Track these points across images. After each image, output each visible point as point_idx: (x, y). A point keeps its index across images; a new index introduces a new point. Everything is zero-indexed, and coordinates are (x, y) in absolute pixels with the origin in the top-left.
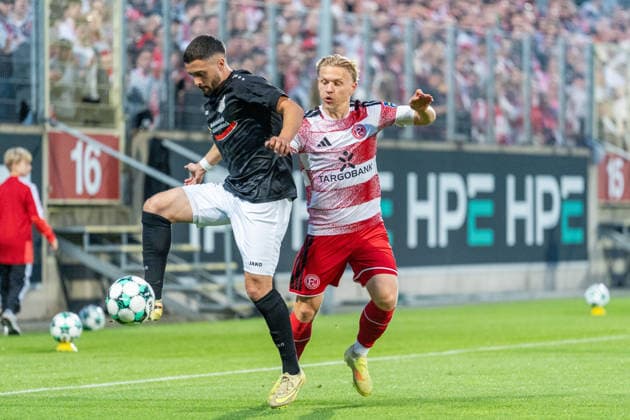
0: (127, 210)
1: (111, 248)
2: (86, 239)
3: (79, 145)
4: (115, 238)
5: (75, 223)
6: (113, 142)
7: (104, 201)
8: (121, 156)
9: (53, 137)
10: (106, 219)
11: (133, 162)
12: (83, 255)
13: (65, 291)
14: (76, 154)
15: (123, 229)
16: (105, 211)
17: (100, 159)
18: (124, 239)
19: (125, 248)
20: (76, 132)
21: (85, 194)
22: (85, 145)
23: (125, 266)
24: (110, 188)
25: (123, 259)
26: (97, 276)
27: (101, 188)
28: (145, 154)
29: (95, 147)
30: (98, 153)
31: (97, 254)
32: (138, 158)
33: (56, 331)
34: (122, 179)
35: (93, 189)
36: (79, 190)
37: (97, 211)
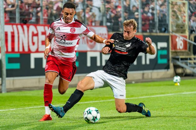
0: (189, 53)
1: (186, 61)
2: (180, 59)
3: (178, 38)
4: (186, 59)
5: (177, 55)
6: (186, 37)
7: (184, 50)
8: (188, 40)
9: (172, 36)
10: (184, 54)
11: (190, 41)
12: (179, 63)
13: (175, 71)
14: (177, 40)
15: (188, 57)
16: (184, 53)
17: (183, 41)
18: (189, 59)
19: (189, 61)
20: (177, 35)
21: (180, 49)
22: (179, 37)
23: (189, 65)
24: (185, 47)
25: (188, 64)
26: (182, 68)
27: (183, 48)
28: (193, 39)
29: (182, 38)
30: (182, 39)
31: (182, 63)
32: (192, 40)
33: (175, 80)
34: (188, 45)
35: (181, 47)
36: (178, 48)
37: (182, 53)
